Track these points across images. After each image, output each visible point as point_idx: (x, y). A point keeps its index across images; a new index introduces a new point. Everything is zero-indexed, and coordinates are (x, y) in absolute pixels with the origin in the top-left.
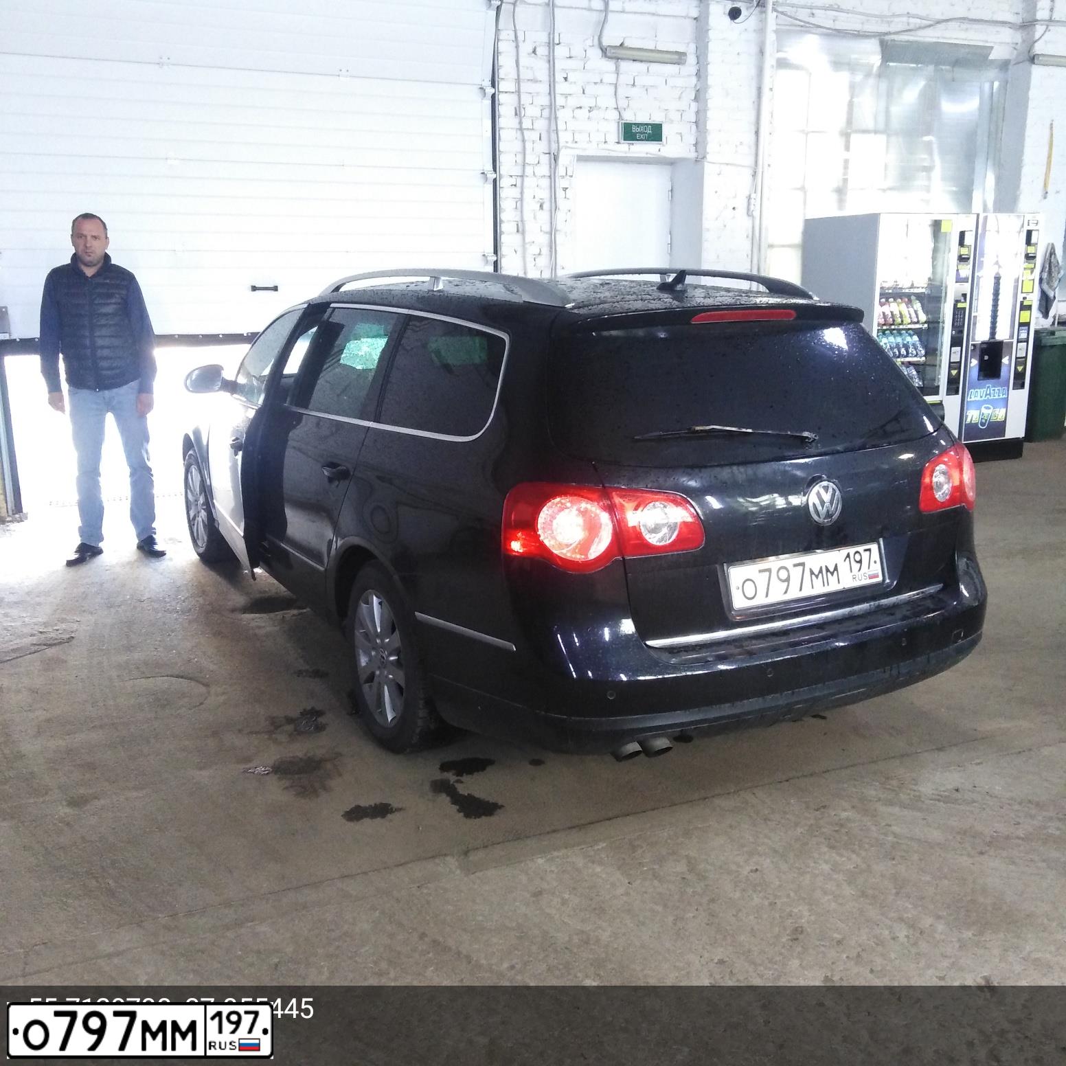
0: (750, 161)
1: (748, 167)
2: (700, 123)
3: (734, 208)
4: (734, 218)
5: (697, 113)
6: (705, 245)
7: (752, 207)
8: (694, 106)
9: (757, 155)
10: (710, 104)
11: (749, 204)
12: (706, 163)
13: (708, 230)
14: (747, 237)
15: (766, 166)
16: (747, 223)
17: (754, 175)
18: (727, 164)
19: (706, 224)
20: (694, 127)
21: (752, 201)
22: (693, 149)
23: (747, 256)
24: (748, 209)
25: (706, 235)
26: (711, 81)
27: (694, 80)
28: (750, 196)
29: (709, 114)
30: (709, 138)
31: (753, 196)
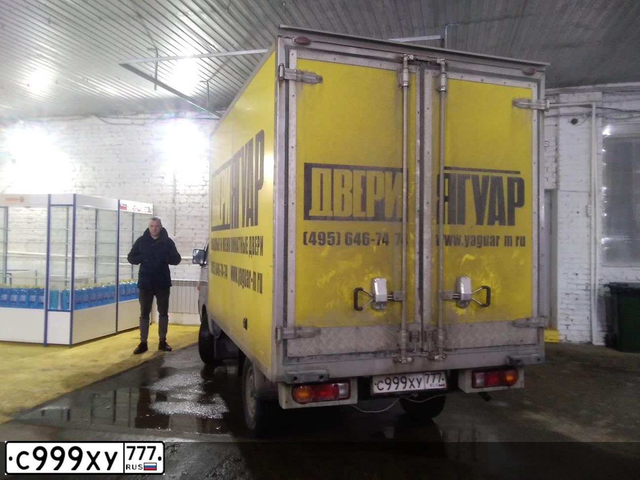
0: (586, 189)
1: (586, 192)
2: (557, 172)
3: (578, 212)
4: (578, 217)
5: (557, 168)
6: (559, 231)
7: (589, 212)
8: (554, 165)
9: (591, 186)
10: (561, 163)
11: (587, 210)
12: (559, 191)
13: (562, 223)
14: (588, 226)
15: (597, 191)
16: (586, 219)
17: (590, 195)
18: (572, 191)
19: (559, 220)
20: (555, 174)
21: (589, 209)
22: (555, 185)
23: (588, 236)
24: (587, 213)
25: (559, 226)
26: (561, 152)
27: (554, 153)
28: (587, 207)
29: (560, 168)
30: (561, 179)
31: (589, 206)
